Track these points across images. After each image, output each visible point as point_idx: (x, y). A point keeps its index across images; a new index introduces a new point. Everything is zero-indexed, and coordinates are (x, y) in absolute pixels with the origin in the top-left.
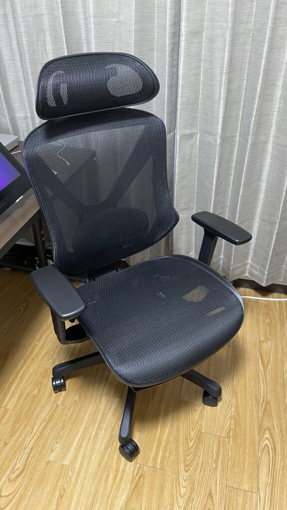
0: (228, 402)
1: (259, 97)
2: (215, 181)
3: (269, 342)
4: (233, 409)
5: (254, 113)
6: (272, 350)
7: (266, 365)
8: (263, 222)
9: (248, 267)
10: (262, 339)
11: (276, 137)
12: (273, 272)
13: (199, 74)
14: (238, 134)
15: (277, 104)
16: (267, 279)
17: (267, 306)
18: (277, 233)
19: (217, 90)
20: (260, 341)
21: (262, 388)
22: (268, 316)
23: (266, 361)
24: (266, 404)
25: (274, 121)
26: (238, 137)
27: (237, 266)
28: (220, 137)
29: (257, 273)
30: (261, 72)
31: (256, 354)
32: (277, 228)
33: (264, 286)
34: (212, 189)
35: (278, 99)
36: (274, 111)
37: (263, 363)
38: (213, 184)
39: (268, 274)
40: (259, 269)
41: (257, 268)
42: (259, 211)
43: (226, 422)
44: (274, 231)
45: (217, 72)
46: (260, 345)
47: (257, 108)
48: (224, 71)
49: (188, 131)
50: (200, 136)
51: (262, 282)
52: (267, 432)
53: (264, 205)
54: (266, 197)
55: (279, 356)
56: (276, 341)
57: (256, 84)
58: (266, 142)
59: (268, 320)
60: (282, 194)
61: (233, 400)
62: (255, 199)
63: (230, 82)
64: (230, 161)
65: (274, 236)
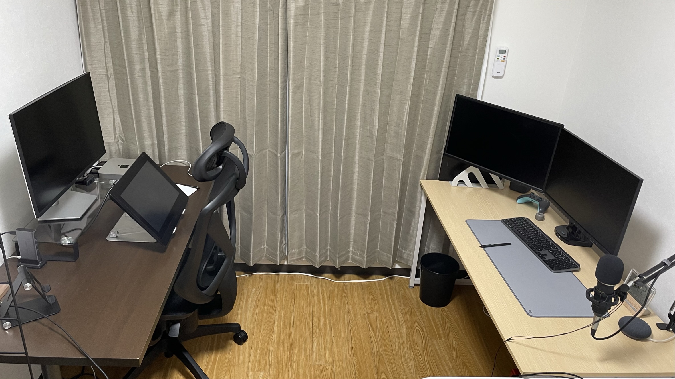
0: (351, 360)
1: (346, 127)
2: (319, 186)
3: (375, 313)
4: (356, 364)
5: (344, 138)
6: (378, 318)
7: (375, 330)
8: (358, 215)
9: (351, 254)
10: (369, 311)
11: (360, 152)
12: (370, 255)
13: (302, 112)
14: (333, 151)
15: (358, 131)
16: (367, 262)
17: (369, 286)
18: (370, 223)
19: (316, 123)
20: (368, 313)
21: (375, 346)
22: (371, 294)
23: (374, 327)
24: (380, 356)
25: (357, 142)
26: (333, 154)
27: (342, 253)
28: (321, 155)
29: (358, 258)
30: (346, 112)
31: (366, 323)
32: (369, 219)
33: (365, 268)
34: (318, 193)
35: (359, 127)
36: (357, 135)
37: (373, 328)
38: (318, 189)
39: (367, 257)
40: (360, 254)
41: (358, 254)
42: (354, 207)
43: (352, 373)
44: (367, 222)
45: (316, 111)
46: (368, 316)
47: (345, 135)
48: (321, 112)
49: (296, 151)
50: (305, 154)
51: (363, 265)
52: (383, 374)
53: (357, 202)
54: (358, 196)
55: (384, 321)
56: (380, 311)
57: (343, 120)
58: (354, 156)
59: (372, 296)
60: (370, 193)
61: (355, 358)
62: (351, 198)
63: (324, 117)
64: (329, 171)
65: (368, 225)
